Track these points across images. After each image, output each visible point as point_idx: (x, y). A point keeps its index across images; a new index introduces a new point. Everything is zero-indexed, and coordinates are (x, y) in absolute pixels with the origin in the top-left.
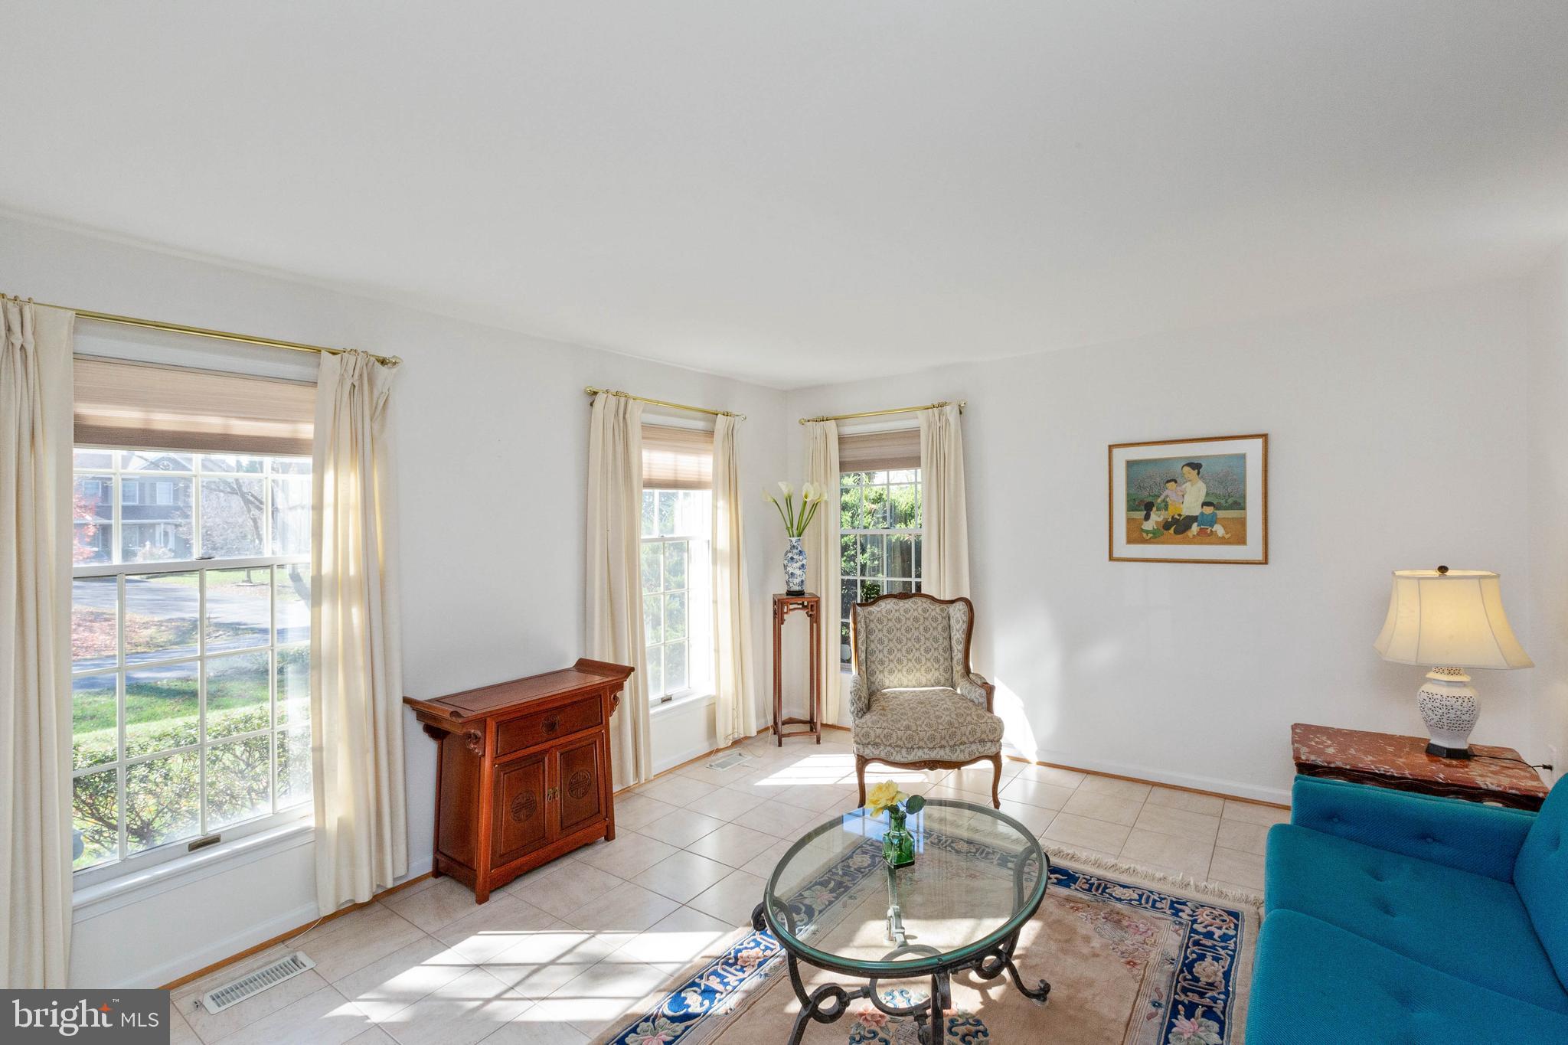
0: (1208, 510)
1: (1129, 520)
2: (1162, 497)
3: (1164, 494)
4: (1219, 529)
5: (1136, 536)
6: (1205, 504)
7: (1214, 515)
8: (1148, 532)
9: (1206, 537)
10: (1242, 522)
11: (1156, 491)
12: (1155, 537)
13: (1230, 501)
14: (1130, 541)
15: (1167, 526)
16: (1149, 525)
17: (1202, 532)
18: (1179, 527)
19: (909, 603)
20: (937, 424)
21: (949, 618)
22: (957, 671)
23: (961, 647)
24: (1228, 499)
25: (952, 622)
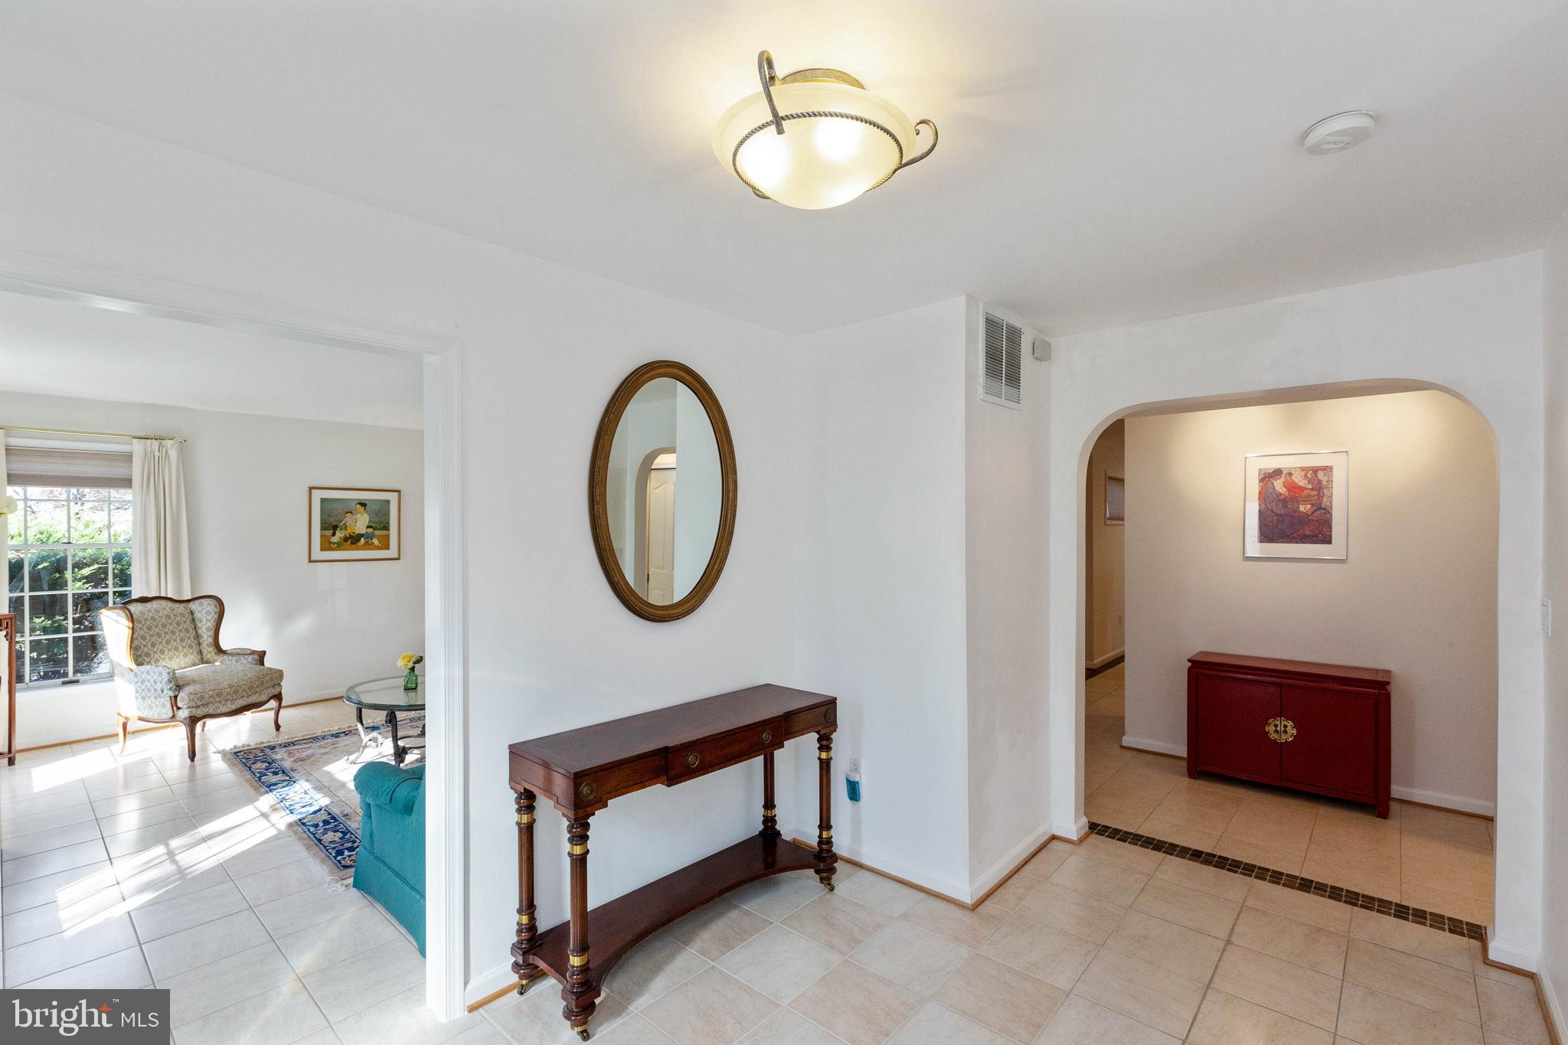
0: (370, 530)
1: (322, 536)
2: (343, 522)
3: (346, 520)
4: (376, 541)
5: (326, 546)
6: (368, 527)
7: (373, 533)
8: (334, 543)
9: (368, 546)
10: (388, 537)
11: (339, 518)
12: (339, 547)
13: (382, 525)
14: (322, 549)
15: (346, 539)
16: (335, 539)
17: (366, 543)
18: (353, 540)
19: (155, 604)
20: (157, 453)
21: (192, 613)
22: (209, 651)
23: (211, 633)
24: (381, 523)
25: (197, 615)
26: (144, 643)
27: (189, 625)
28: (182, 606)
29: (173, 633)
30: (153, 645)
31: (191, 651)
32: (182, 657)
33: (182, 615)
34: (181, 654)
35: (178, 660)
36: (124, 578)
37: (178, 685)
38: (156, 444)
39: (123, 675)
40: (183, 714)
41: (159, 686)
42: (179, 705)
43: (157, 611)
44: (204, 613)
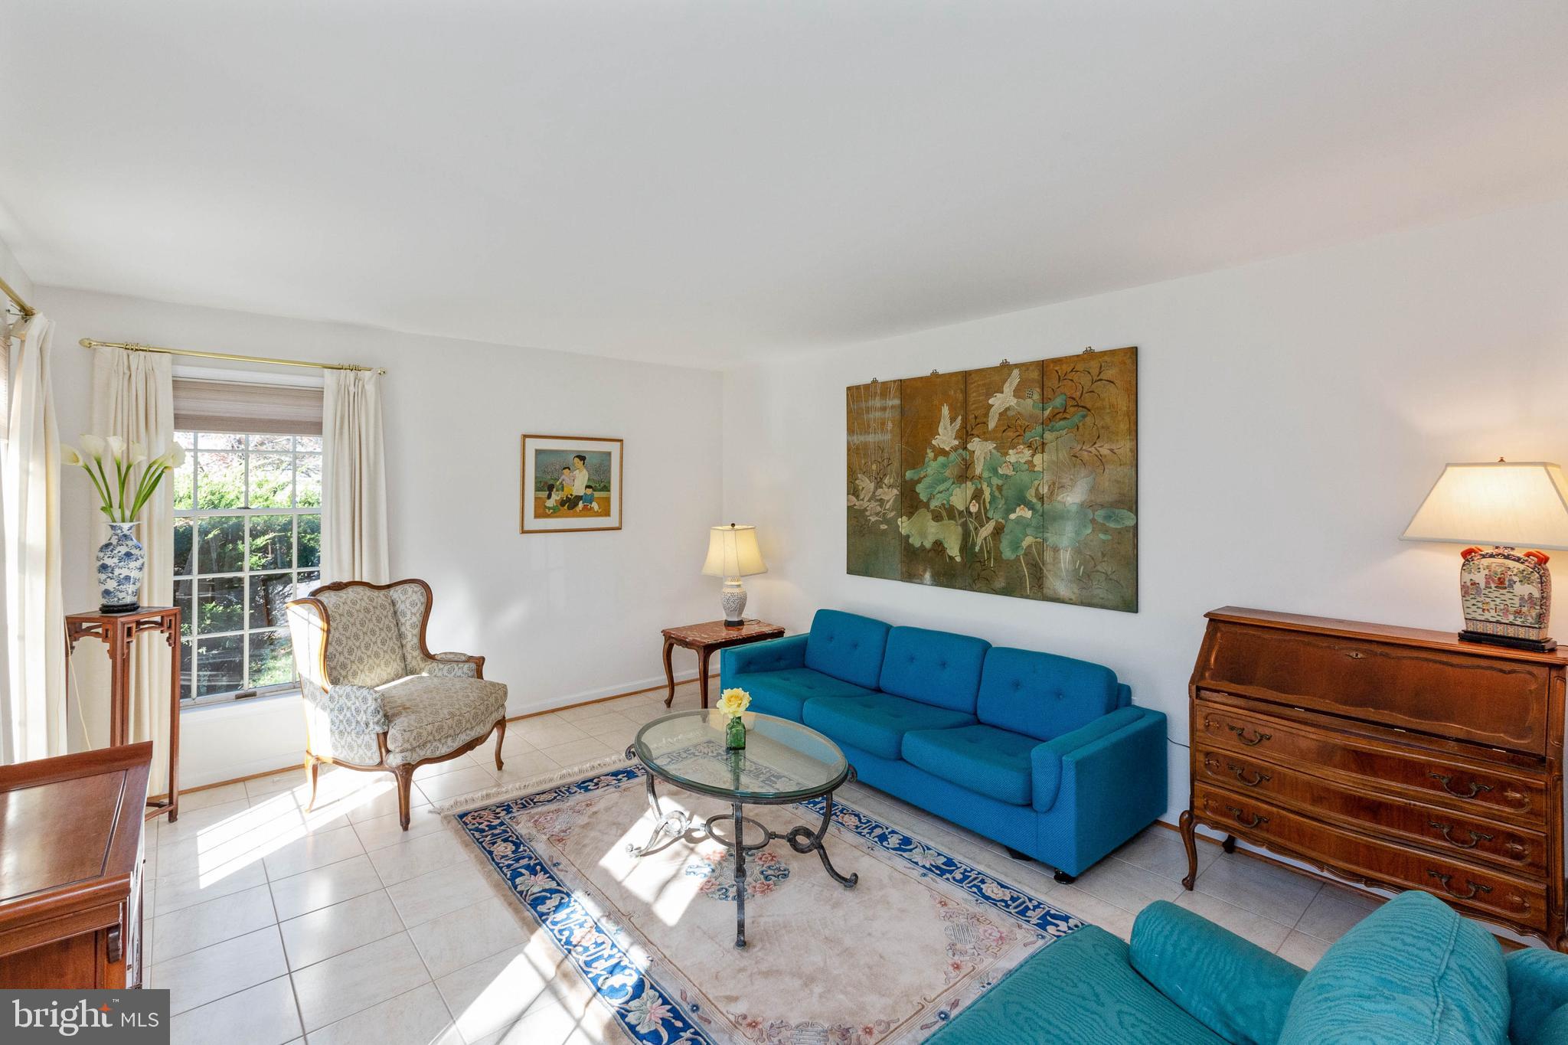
0: (589, 491)
1: (536, 499)
2: (560, 480)
3: (562, 478)
4: (595, 506)
5: (541, 512)
6: (588, 487)
7: (592, 495)
8: (549, 508)
9: (588, 512)
10: (608, 500)
11: (556, 475)
12: (554, 513)
13: (602, 485)
14: (537, 516)
15: (562, 503)
16: (550, 503)
17: (585, 507)
18: (570, 504)
19: (350, 593)
20: (352, 389)
21: (393, 603)
22: (414, 655)
23: (417, 631)
24: (600, 483)
25: (400, 607)
26: (340, 649)
27: (389, 621)
28: (379, 596)
29: (373, 632)
30: (350, 652)
31: (394, 657)
32: (383, 666)
33: (383, 607)
34: (382, 663)
35: (379, 670)
36: (308, 556)
37: (388, 714)
38: (351, 375)
39: (314, 698)
40: (395, 760)
41: (362, 718)
42: (390, 746)
43: (354, 603)
44: (408, 601)
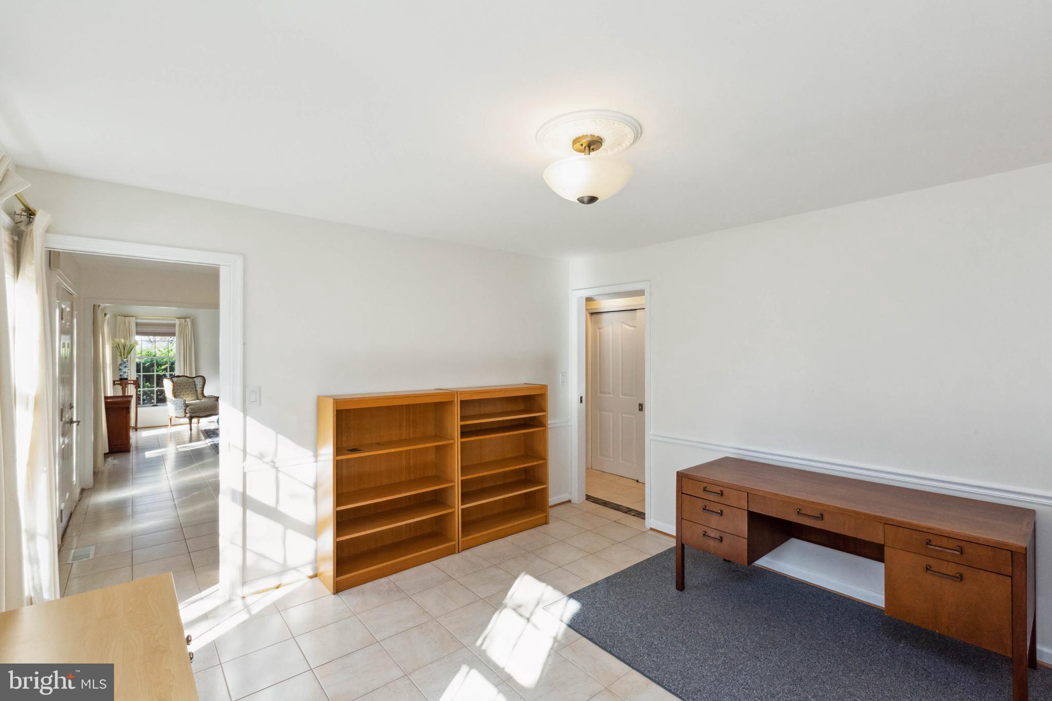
19: (182, 378)
20: (184, 324)
21: (195, 382)
22: (200, 396)
23: (201, 389)
25: (197, 383)
26: (178, 391)
27: (193, 386)
28: (191, 379)
29: (188, 389)
30: (181, 392)
31: (194, 395)
32: (190, 397)
33: (191, 382)
34: (190, 395)
36: (172, 369)
37: (187, 406)
38: (183, 320)
39: (170, 402)
40: (188, 415)
41: (181, 405)
42: (187, 412)
43: (182, 380)
44: (198, 382)
